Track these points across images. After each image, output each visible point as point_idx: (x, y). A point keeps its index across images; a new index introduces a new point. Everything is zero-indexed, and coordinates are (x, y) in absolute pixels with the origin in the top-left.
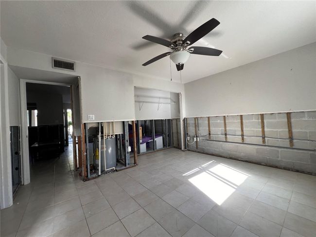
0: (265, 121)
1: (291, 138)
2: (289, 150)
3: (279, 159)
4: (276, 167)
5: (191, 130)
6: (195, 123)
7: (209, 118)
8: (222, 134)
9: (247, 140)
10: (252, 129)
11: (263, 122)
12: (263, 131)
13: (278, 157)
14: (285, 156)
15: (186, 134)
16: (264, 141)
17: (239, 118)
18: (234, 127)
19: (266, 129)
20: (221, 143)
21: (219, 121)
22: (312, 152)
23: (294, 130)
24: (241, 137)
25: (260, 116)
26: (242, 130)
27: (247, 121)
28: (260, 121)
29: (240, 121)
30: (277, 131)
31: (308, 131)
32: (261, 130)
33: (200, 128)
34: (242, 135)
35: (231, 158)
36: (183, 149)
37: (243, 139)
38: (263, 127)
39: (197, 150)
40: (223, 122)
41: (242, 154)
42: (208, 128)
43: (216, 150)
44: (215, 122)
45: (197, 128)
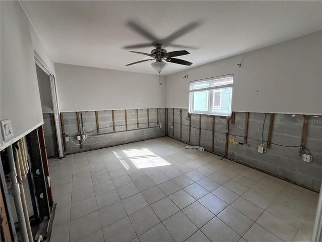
0: (139, 113)
3: (144, 135)
6: (77, 119)
7: (96, 112)
8: (111, 127)
9: (129, 128)
11: (137, 115)
16: (138, 127)
18: (120, 119)
19: (139, 119)
20: (110, 134)
21: (107, 115)
22: (155, 128)
24: (125, 126)
25: (136, 110)
29: (124, 114)
30: (143, 119)
31: (153, 118)
32: (136, 119)
33: (85, 124)
39: (81, 150)
40: (111, 115)
42: (95, 123)
44: (104, 116)
45: (81, 124)
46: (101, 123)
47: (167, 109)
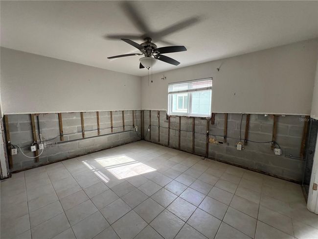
0: (113, 116)
3: (119, 140)
5: (22, 138)
6: (32, 123)
8: (78, 132)
9: (102, 132)
12: (112, 124)
17: (96, 114)
18: (90, 123)
20: (78, 141)
21: (75, 118)
22: (130, 132)
23: (125, 121)
25: (110, 112)
26: (98, 125)
27: (102, 117)
28: (110, 116)
29: (96, 117)
30: (118, 122)
31: (129, 121)
33: (44, 130)
34: (98, 129)
35: (89, 153)
37: (99, 132)
40: (80, 118)
42: (58, 128)
44: (70, 119)
45: (37, 130)
46: (65, 128)
47: (143, 111)
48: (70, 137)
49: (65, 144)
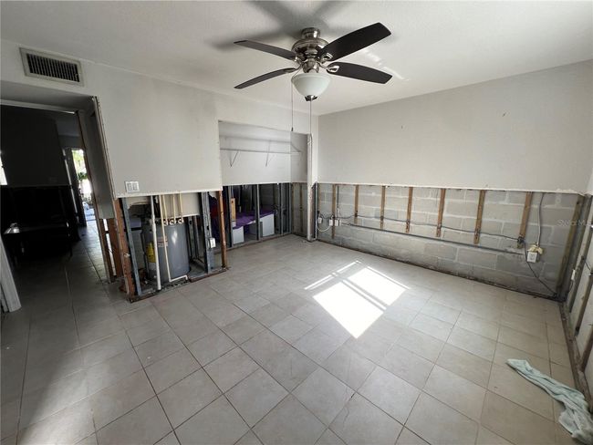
0: (446, 201)
1: (478, 231)
2: (471, 248)
3: (455, 261)
4: (449, 273)
5: (326, 206)
6: (334, 194)
7: (357, 186)
8: (376, 217)
9: (414, 229)
10: (425, 212)
11: (442, 202)
12: (441, 217)
13: (454, 258)
14: (464, 258)
15: (316, 213)
16: (439, 233)
17: (408, 191)
18: (396, 206)
19: (445, 215)
20: (373, 231)
21: (373, 194)
22: (501, 253)
23: (485, 219)
24: (405, 224)
25: (440, 191)
26: (409, 213)
27: (419, 198)
28: (439, 199)
29: (407, 197)
30: (460, 217)
31: (503, 222)
32: (437, 214)
33: (342, 204)
34: (408, 222)
35: (385, 257)
36: (309, 237)
37: (408, 228)
38: (441, 211)
39: (333, 241)
40: (381, 195)
41: (403, 251)
42: (354, 205)
43: (364, 242)
44: (369, 194)
45: (336, 203)
46: (361, 207)
48: (365, 222)
49: (358, 229)
